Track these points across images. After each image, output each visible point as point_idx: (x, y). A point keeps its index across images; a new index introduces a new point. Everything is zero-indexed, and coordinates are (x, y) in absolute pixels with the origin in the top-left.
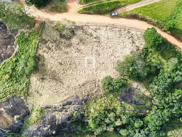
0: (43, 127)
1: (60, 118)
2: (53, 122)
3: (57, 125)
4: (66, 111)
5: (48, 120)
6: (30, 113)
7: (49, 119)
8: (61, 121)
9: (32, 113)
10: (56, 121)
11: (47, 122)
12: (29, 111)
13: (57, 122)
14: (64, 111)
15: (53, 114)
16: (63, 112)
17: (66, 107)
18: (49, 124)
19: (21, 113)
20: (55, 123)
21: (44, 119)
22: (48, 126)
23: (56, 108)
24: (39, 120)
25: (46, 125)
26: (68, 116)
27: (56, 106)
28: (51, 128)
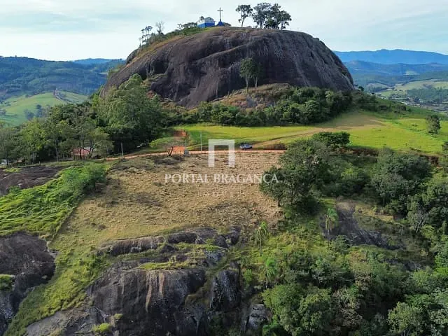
0: (91, 320)
1: (161, 276)
2: (133, 296)
3: (149, 306)
4: (181, 259)
5: (115, 294)
6: (56, 272)
7: (120, 289)
8: (164, 287)
9: (59, 274)
10: (145, 291)
11: (111, 302)
12: (54, 266)
13: (149, 296)
14: (175, 256)
15: (136, 270)
16: (169, 263)
17: (179, 245)
18: (117, 310)
20: (142, 302)
21: (102, 290)
22: (112, 318)
23: (149, 248)
24: (82, 296)
25: (104, 316)
26: (189, 273)
27: (147, 242)
28: (125, 326)
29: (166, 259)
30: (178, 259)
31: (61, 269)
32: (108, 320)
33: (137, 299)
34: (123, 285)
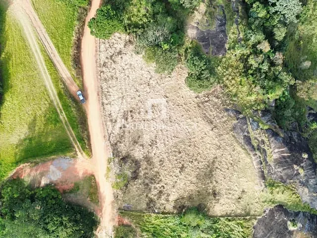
0: (299, 177)
1: (276, 150)
2: (286, 162)
3: (290, 153)
4: (263, 142)
5: (286, 171)
6: (278, 204)
7: (284, 170)
8: (281, 148)
9: (279, 202)
10: (284, 157)
11: (289, 171)
12: (276, 206)
13: (286, 155)
14: (262, 146)
15: (272, 164)
16: (266, 148)
17: (255, 145)
18: (293, 168)
19: (283, 221)
20: (289, 157)
21: (284, 177)
22: (296, 169)
23: (260, 161)
24: (289, 186)
25: (295, 172)
26: (271, 137)
27: (258, 162)
28: (298, 162)
29: (264, 150)
30: (264, 144)
31: (276, 202)
32: (297, 170)
33: (287, 160)
34: (282, 169)
